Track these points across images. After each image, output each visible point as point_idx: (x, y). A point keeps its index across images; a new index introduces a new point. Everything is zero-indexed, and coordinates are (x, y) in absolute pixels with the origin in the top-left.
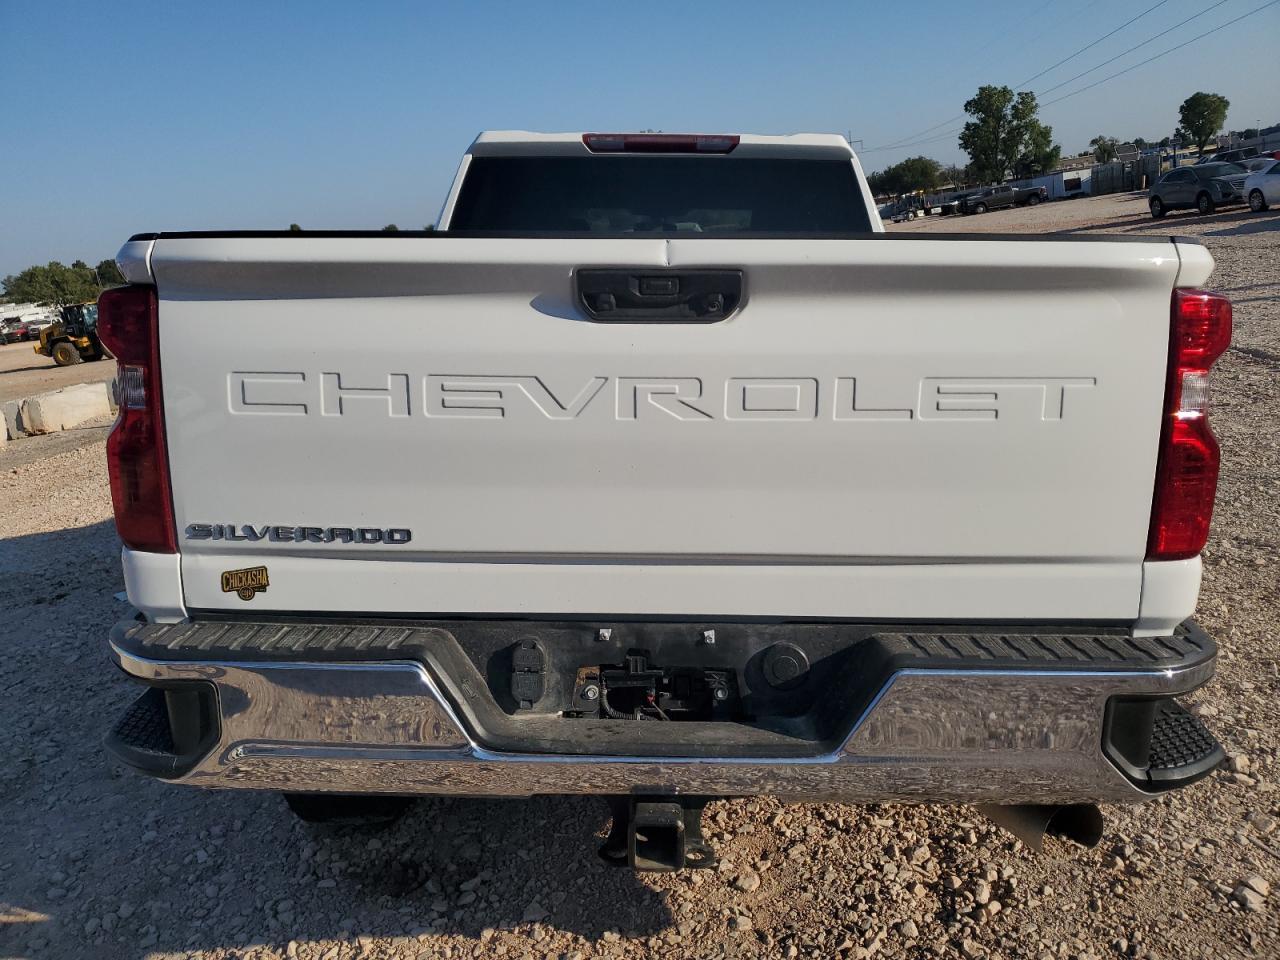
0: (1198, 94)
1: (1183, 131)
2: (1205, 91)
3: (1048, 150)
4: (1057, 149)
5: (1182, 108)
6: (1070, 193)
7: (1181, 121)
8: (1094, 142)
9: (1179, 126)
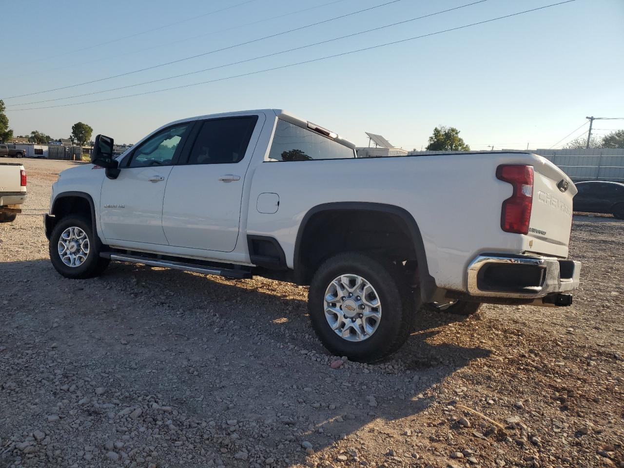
0: (80, 123)
1: (73, 137)
2: (83, 123)
3: (6, 131)
4: (11, 132)
5: (73, 127)
6: (37, 155)
7: (72, 133)
8: (33, 133)
9: (72, 135)
